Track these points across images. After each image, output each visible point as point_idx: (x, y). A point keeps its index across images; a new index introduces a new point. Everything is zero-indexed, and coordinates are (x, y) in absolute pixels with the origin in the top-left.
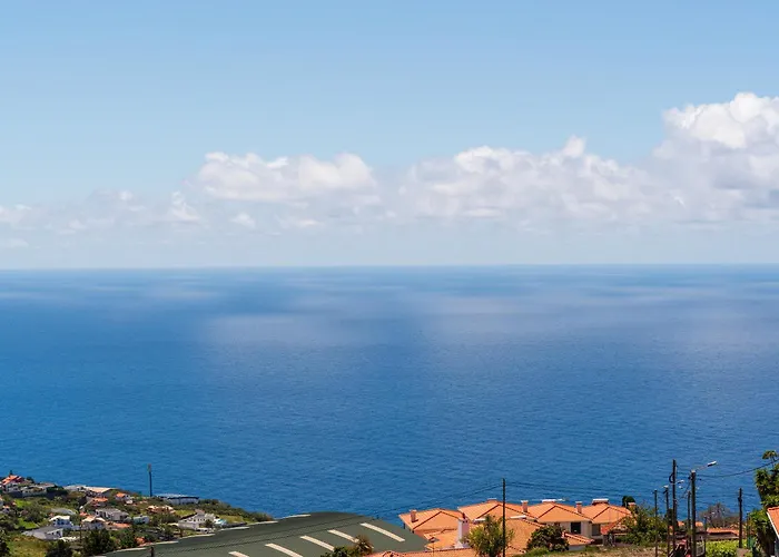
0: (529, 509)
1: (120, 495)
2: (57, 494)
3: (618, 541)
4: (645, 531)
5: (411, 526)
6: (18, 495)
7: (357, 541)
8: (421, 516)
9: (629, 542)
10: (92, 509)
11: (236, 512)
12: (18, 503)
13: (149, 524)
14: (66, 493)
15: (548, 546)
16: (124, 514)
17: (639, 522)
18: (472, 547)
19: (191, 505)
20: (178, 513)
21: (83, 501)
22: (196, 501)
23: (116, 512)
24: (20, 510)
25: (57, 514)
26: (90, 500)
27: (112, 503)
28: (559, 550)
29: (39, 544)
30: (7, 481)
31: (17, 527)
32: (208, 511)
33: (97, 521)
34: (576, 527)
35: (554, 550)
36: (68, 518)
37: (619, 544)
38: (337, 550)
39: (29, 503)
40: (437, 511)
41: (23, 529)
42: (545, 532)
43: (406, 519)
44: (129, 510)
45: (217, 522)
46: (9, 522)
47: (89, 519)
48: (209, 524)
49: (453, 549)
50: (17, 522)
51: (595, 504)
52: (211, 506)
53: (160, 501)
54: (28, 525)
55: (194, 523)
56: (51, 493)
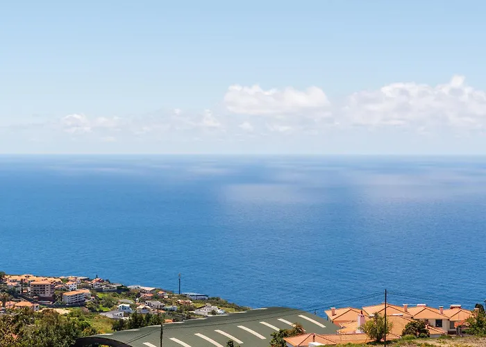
0: (409, 310)
1: (161, 292)
2: (122, 291)
3: (464, 332)
4: (481, 327)
5: (332, 318)
6: (100, 291)
7: (294, 326)
8: (339, 312)
9: (471, 333)
10: (143, 301)
11: (231, 306)
12: (100, 295)
13: (177, 311)
14: (128, 290)
15: (416, 334)
16: (163, 304)
17: (478, 320)
18: (366, 332)
19: (204, 300)
20: (195, 304)
21: (138, 295)
22: (207, 298)
23: (158, 303)
24: (101, 299)
25: (122, 303)
26: (142, 295)
27: (156, 297)
28: (423, 337)
29: (108, 321)
30: (94, 282)
31: (98, 310)
32: (214, 304)
33: (146, 308)
34: (439, 323)
35: (420, 336)
36: (128, 305)
37: (464, 335)
38: (281, 332)
39: (106, 295)
40: (349, 309)
41: (101, 311)
42: (414, 325)
43: (329, 313)
44: (166, 302)
45: (219, 311)
46: (94, 307)
47: (141, 307)
48: (213, 313)
49: (354, 333)
50: (98, 307)
51: (452, 308)
52: (215, 301)
53: (185, 297)
54: (105, 309)
55: (205, 311)
56: (120, 290)
